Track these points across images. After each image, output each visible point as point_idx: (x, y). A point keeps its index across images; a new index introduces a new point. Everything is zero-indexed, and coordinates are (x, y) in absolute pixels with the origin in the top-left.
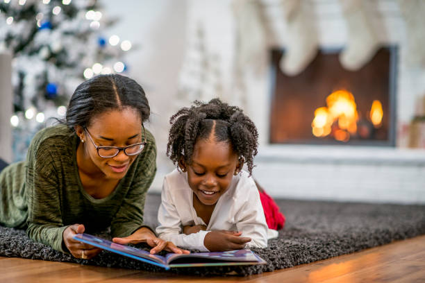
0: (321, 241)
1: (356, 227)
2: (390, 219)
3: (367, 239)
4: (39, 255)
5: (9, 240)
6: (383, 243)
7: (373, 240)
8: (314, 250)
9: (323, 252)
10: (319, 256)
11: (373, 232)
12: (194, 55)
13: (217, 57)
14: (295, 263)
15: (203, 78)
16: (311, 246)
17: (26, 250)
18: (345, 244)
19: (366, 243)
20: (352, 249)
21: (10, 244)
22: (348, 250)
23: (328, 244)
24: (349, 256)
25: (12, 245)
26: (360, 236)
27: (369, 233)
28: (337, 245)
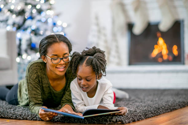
0: (156, 108)
1: (170, 101)
2: (184, 96)
3: (176, 105)
4: (35, 119)
5: (22, 113)
6: (182, 107)
7: (178, 106)
8: (153, 112)
9: (157, 112)
10: (155, 114)
11: (178, 102)
12: (94, 28)
13: (104, 28)
14: (145, 117)
15: (99, 37)
16: (152, 110)
17: (29, 117)
18: (166, 108)
19: (175, 107)
20: (169, 110)
21: (22, 114)
22: (168, 111)
23: (159, 109)
24: (168, 113)
25: (23, 115)
26: (172, 105)
27: (176, 103)
28: (163, 109)
